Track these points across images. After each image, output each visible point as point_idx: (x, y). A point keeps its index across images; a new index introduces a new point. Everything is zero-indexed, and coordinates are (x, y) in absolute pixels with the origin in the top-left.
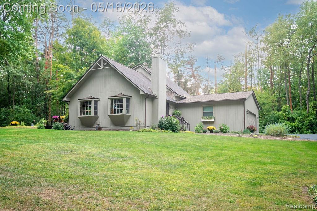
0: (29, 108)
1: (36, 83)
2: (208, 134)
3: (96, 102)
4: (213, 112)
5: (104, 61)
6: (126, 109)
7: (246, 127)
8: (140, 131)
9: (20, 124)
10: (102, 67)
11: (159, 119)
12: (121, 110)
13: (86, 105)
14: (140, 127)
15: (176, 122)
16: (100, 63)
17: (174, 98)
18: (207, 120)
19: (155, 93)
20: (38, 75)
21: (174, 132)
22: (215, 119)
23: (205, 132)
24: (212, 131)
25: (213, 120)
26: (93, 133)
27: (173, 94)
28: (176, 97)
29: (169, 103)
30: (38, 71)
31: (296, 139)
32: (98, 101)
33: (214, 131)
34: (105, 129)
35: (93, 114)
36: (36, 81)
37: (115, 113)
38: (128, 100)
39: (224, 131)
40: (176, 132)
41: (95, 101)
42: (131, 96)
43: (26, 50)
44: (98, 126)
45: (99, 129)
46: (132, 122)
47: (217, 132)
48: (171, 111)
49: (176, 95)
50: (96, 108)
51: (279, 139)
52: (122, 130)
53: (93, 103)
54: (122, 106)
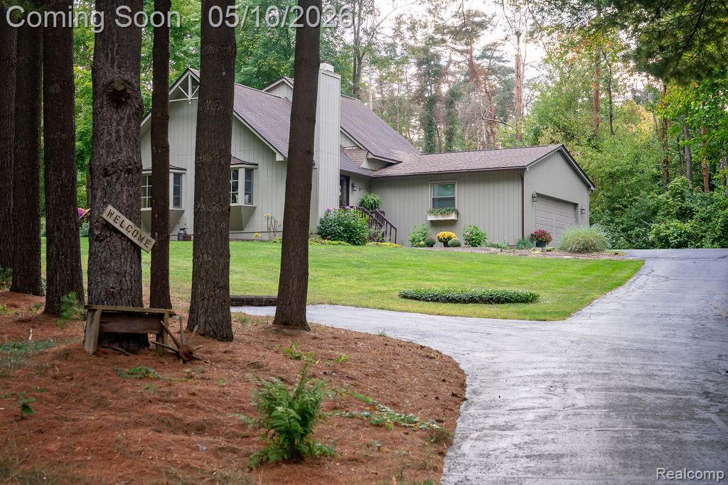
2: (438, 250)
3: (178, 178)
4: (453, 199)
5: (195, 83)
6: (246, 194)
7: (527, 234)
8: (275, 242)
10: (190, 97)
11: (321, 214)
12: (234, 195)
14: (277, 234)
15: (360, 221)
17: (365, 165)
18: (440, 218)
21: (354, 244)
22: (458, 214)
23: (430, 244)
24: (445, 243)
25: (453, 217)
27: (363, 154)
28: (369, 160)
32: (182, 174)
33: (450, 242)
35: (171, 205)
38: (249, 173)
39: (474, 242)
40: (358, 244)
41: (175, 174)
42: (257, 165)
44: (182, 232)
45: (186, 237)
46: (258, 223)
47: (458, 245)
48: (356, 197)
49: (370, 156)
50: (177, 191)
53: (171, 178)
54: (236, 188)
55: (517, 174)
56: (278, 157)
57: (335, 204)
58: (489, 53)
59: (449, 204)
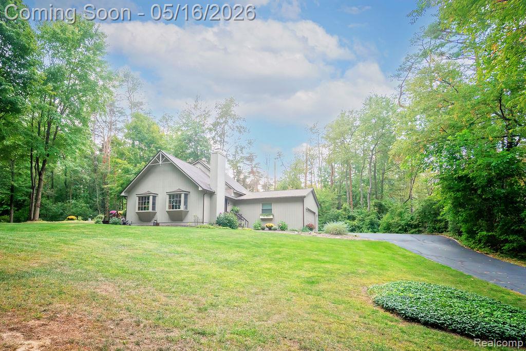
0: (87, 202)
1: (94, 177)
2: (267, 231)
3: (154, 198)
4: (271, 209)
5: (163, 157)
6: (184, 205)
7: (306, 225)
8: (198, 227)
9: (78, 219)
10: (160, 163)
11: (218, 215)
12: (179, 206)
13: (144, 200)
14: (198, 223)
15: (234, 218)
16: (158, 158)
17: (233, 195)
18: (266, 217)
19: (213, 189)
20: (96, 170)
22: (273, 216)
23: (263, 229)
24: (270, 228)
25: (271, 217)
26: (151, 229)
27: (232, 190)
28: (234, 193)
29: (227, 200)
30: (96, 166)
31: (356, 238)
32: (156, 196)
33: (272, 228)
34: (163, 224)
35: (150, 210)
36: (94, 176)
37: (173, 208)
38: (186, 196)
39: (283, 228)
40: (234, 229)
41: (153, 196)
42: (190, 192)
43: (83, 144)
44: (155, 221)
45: (157, 224)
46: (190, 218)
47: (275, 230)
48: (229, 208)
49: (235, 191)
50: (154, 204)
51: (338, 237)
52: (180, 226)
53: (151, 198)
54: (180, 202)
55: (301, 199)
56: (200, 189)
57: (223, 211)
58: (256, 166)
59: (269, 211)
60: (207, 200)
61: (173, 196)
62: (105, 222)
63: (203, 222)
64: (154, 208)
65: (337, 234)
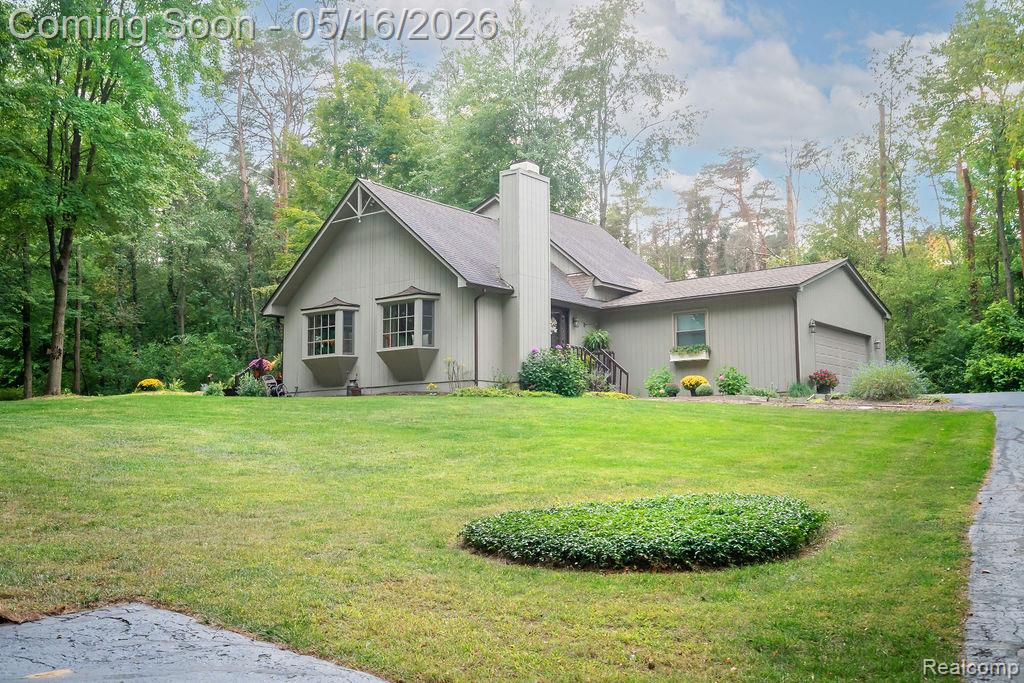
1: (245, 264)
2: (683, 400)
3: (349, 317)
4: (702, 334)
5: (365, 196)
6: (424, 333)
7: (804, 376)
8: (455, 395)
9: (168, 387)
10: (359, 213)
11: (524, 356)
12: (410, 335)
13: (322, 322)
14: (466, 383)
15: (575, 364)
16: (354, 200)
17: (591, 294)
18: (687, 358)
19: (509, 283)
20: (249, 242)
21: (566, 395)
22: (709, 352)
23: (673, 393)
24: (693, 390)
25: (703, 356)
26: (338, 404)
27: (589, 281)
28: (597, 289)
29: (562, 312)
30: (249, 230)
31: (937, 407)
32: (353, 312)
33: (698, 390)
34: (375, 391)
35: (339, 352)
36: (245, 259)
38: (429, 305)
39: (730, 389)
40: (571, 395)
41: (345, 312)
42: (439, 295)
44: (352, 384)
45: (356, 392)
46: (440, 371)
47: (709, 393)
48: (578, 335)
49: (598, 284)
50: (348, 330)
51: (887, 407)
52: (414, 393)
53: (339, 318)
54: (411, 326)
55: (787, 297)
56: (461, 284)
57: (544, 343)
58: (760, 192)
59: (698, 337)
60: (487, 316)
61: (395, 306)
62: (230, 392)
63: (476, 381)
64: (348, 346)
65: (882, 398)
